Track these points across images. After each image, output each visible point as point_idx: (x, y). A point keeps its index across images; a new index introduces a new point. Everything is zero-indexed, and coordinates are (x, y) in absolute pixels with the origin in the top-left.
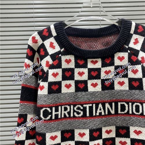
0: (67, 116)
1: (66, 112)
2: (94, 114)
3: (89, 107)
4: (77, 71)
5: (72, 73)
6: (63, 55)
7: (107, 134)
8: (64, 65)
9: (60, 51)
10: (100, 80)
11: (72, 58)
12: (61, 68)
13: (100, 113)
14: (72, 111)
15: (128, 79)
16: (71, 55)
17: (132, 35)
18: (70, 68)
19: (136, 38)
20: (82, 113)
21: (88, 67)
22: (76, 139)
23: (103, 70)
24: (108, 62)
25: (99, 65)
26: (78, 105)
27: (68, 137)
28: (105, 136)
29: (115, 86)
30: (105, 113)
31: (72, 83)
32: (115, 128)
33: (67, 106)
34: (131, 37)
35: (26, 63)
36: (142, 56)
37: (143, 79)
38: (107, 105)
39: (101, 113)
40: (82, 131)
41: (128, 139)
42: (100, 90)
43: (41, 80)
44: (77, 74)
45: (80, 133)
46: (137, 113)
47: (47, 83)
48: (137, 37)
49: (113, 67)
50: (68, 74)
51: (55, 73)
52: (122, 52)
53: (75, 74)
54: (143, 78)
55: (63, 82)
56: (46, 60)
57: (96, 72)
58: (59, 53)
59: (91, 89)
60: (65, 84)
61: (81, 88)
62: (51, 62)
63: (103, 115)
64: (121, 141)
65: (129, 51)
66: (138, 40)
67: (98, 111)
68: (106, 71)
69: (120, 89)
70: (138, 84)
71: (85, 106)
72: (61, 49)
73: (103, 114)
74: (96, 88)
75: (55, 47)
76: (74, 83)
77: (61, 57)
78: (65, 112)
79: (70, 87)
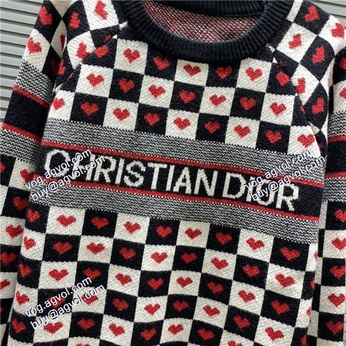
0: (108, 179)
1: (106, 172)
2: (168, 188)
3: (161, 169)
4: (148, 82)
5: (136, 84)
6: (122, 38)
7: (187, 238)
8: (121, 63)
9: (118, 26)
10: (197, 115)
11: (142, 49)
12: (112, 67)
13: (182, 189)
14: (120, 172)
15: (258, 123)
16: (142, 42)
17: (290, 23)
18: (134, 73)
19: (296, 33)
20: (141, 180)
21: (176, 80)
22: (117, 235)
23: (209, 92)
24: (223, 76)
25: (200, 79)
26: (136, 160)
27: (99, 227)
28: (183, 240)
29: (227, 135)
30: (193, 191)
31: (132, 108)
32: (209, 227)
33: (111, 159)
34: (287, 28)
35: (32, 39)
36: (301, 77)
37: (292, 127)
38: (201, 175)
39: (185, 188)
40: (134, 220)
41: (232, 255)
42: (193, 137)
43: (60, 86)
44: (147, 90)
45: (128, 223)
46: (263, 203)
47: (73, 94)
48: (300, 32)
49: (232, 91)
50: (126, 86)
51: (96, 76)
52: (259, 59)
53: (142, 88)
54: (293, 125)
55: (110, 101)
56: (80, 42)
57: (191, 93)
58: (115, 30)
59: (172, 130)
60: (115, 108)
61: (151, 124)
62: (90, 48)
63: (188, 195)
64: (216, 258)
65: (275, 61)
66: (302, 38)
67: (179, 183)
68: (215, 96)
69: (237, 144)
70: (280, 138)
71: (151, 165)
72: (120, 22)
73: (188, 190)
74: (184, 131)
75: (106, 14)
76: (136, 111)
77: (116, 41)
78: (103, 170)
79: (125, 118)
